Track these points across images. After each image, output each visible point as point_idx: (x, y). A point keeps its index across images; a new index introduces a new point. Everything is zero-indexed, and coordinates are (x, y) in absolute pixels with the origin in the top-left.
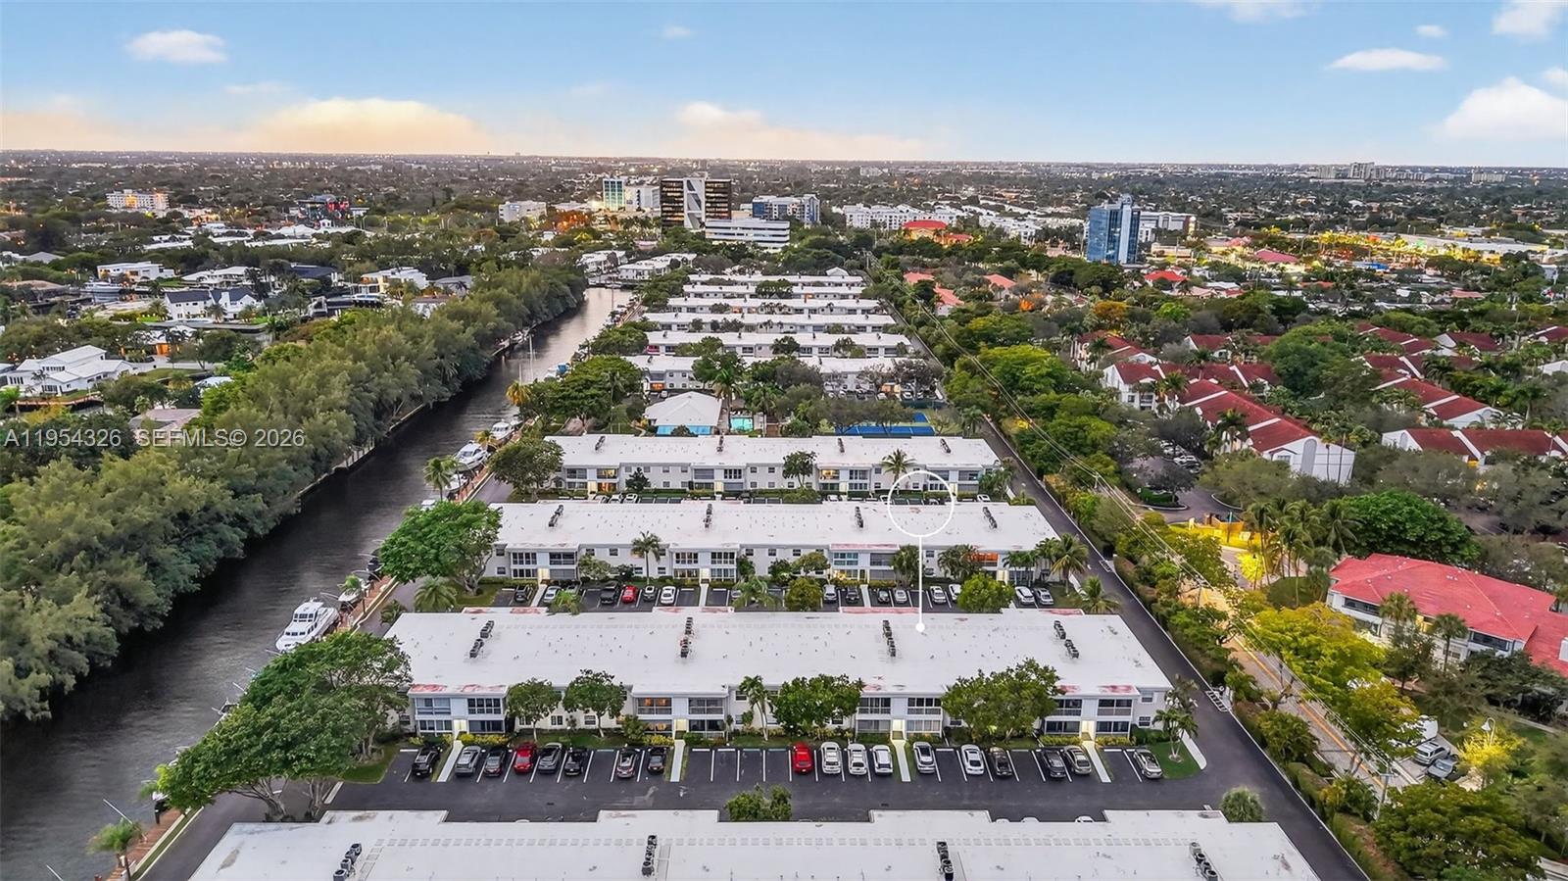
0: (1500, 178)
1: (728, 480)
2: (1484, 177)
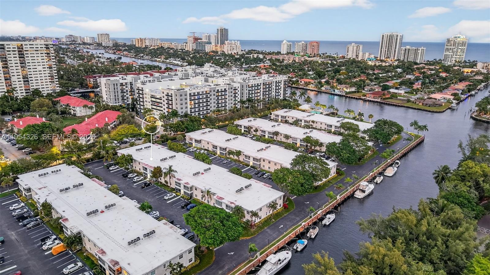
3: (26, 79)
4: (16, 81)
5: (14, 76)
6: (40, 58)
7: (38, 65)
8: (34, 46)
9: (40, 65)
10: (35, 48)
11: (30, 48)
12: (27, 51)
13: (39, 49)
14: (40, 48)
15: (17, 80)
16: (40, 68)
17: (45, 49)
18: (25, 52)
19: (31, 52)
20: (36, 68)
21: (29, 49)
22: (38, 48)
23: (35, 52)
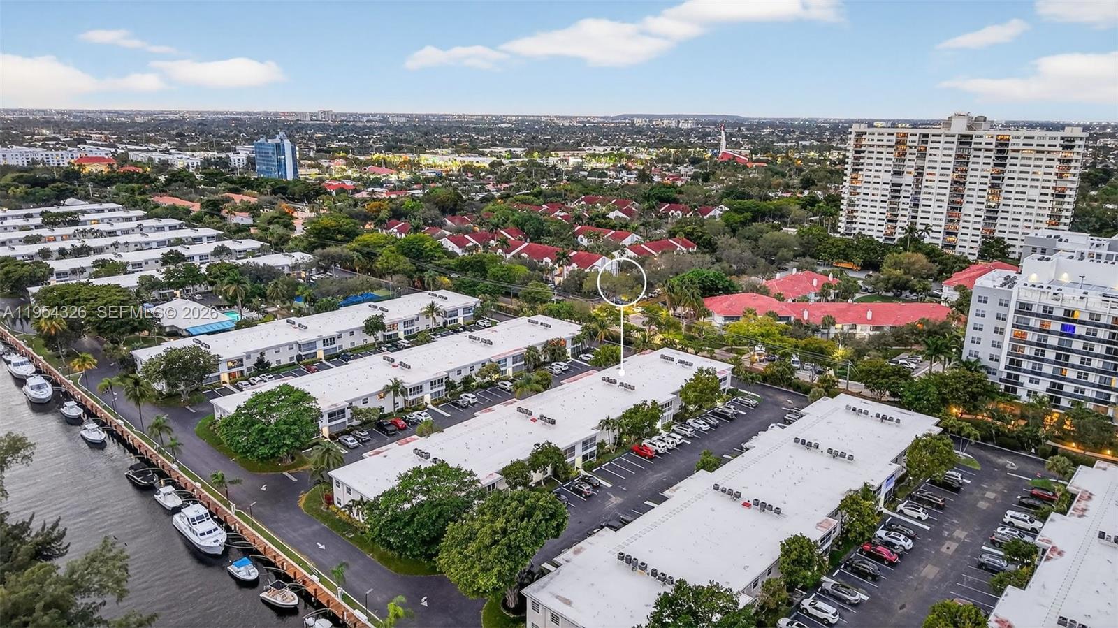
0: (404, 120)
1: (327, 348)
2: (395, 119)
3: (992, 215)
4: (970, 215)
5: (971, 203)
6: (1040, 171)
7: (1032, 186)
8: (1035, 142)
9: (1036, 187)
10: (1035, 145)
11: (1024, 145)
12: (1018, 151)
13: (1046, 148)
14: (1049, 145)
15: (973, 213)
16: (1034, 194)
17: (1061, 149)
18: (1011, 154)
19: (1024, 156)
20: (1025, 193)
21: (1021, 147)
22: (1043, 145)
23: (1033, 156)
